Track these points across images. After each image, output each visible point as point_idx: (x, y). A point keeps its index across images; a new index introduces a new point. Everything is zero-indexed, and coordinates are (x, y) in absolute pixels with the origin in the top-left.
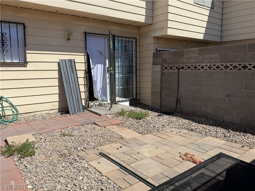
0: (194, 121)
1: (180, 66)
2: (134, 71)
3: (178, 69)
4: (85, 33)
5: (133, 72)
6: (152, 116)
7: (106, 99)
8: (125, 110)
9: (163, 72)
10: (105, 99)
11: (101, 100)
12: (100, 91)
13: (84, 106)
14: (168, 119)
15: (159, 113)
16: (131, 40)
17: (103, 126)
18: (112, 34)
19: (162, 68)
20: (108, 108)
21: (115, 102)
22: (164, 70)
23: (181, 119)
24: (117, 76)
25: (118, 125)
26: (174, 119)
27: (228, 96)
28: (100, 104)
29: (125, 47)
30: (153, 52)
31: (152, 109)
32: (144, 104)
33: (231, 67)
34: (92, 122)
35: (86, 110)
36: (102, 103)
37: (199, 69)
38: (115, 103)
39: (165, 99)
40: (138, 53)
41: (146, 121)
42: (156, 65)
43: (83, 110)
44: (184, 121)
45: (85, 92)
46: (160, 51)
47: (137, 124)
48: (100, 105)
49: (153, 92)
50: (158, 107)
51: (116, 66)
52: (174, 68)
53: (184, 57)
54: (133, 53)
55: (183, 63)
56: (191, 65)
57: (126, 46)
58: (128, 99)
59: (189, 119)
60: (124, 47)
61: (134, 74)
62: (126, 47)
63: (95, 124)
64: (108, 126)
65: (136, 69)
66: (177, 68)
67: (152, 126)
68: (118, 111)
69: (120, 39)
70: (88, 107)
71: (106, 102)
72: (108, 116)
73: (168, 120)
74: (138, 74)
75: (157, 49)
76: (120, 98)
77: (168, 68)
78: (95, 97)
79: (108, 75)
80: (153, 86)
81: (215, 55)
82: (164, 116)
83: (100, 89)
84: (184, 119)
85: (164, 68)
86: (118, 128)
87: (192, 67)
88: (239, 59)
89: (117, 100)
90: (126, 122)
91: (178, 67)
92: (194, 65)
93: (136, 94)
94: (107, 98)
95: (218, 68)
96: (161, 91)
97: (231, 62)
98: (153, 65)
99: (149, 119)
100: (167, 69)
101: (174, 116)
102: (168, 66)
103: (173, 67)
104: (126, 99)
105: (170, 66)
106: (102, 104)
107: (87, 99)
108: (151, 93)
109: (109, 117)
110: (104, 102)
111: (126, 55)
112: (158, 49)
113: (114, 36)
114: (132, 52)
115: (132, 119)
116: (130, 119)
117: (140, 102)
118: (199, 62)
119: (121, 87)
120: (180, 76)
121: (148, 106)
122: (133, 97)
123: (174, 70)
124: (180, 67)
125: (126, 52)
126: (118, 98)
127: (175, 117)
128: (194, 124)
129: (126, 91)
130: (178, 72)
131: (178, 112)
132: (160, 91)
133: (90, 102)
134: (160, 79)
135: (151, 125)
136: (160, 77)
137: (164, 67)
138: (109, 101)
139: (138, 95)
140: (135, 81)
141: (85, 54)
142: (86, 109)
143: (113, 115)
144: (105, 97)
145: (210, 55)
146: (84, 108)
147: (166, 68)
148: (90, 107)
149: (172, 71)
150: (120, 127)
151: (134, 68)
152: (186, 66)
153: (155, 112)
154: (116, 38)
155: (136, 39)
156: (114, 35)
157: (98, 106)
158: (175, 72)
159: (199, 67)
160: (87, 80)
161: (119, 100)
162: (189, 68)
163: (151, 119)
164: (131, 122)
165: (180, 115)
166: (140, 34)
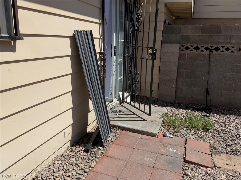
1: (212, 47)
3: (209, 50)
9: (181, 53)
19: (180, 48)
42: (169, 45)
48: (111, 111)
52: (202, 49)
53: (220, 35)
55: (218, 43)
56: (232, 47)
66: (207, 49)
75: (165, 20)
77: (191, 48)
85: (183, 48)
87: (233, 49)
91: (210, 48)
92: (237, 47)
98: (163, 43)
100: (190, 50)
102: (192, 46)
105: (195, 46)
106: (112, 108)
109: (170, 136)
123: (202, 51)
124: (213, 48)
130: (210, 54)
132: (176, 78)
134: (177, 63)
136: (178, 60)
147: (187, 48)
149: (199, 52)
152: (223, 47)
158: (204, 55)
162: (228, 49)
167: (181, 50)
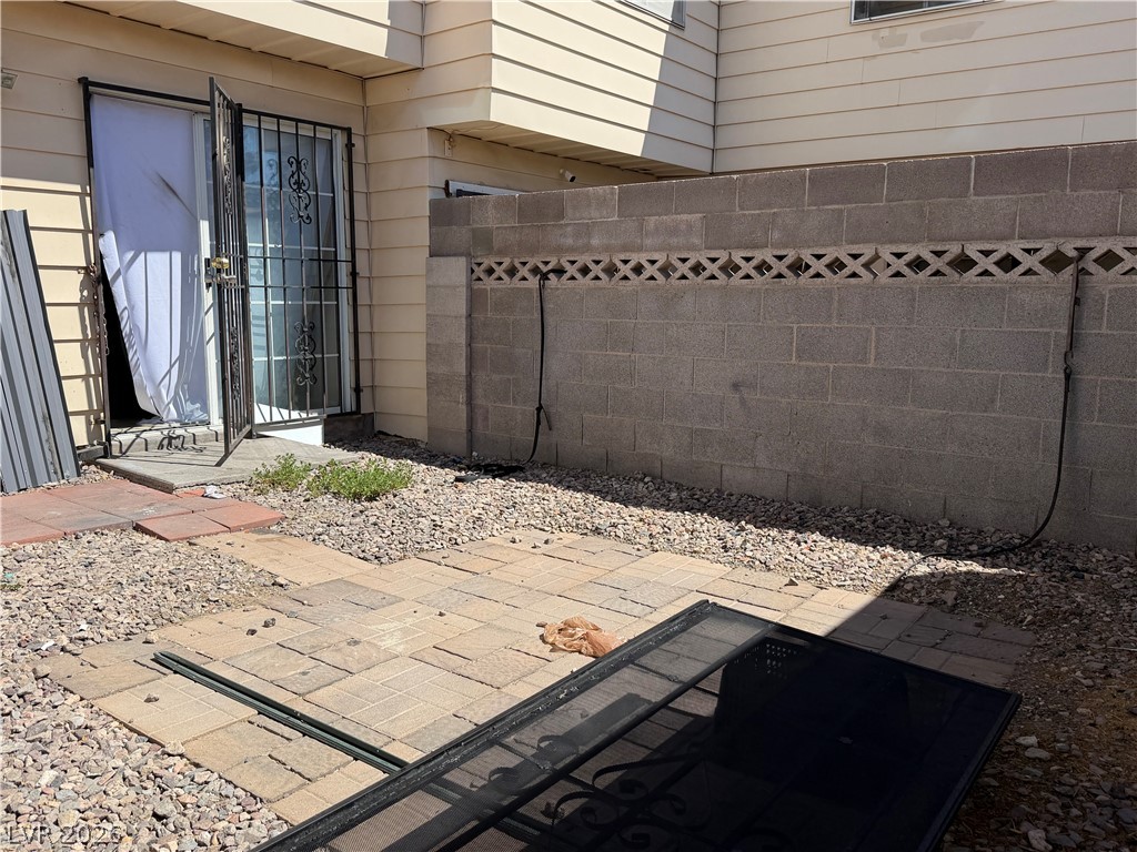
0: (605, 494)
1: (546, 263)
2: (344, 280)
3: (539, 276)
4: (85, 83)
5: (337, 287)
6: (428, 484)
7: (204, 417)
8: (298, 464)
9: (475, 287)
10: (199, 415)
11: (177, 421)
12: (169, 371)
13: (84, 447)
14: (498, 491)
15: (460, 470)
16: (323, 134)
17: (182, 539)
18: (225, 98)
19: (473, 271)
20: (209, 458)
21: (248, 427)
22: (479, 279)
23: (555, 489)
24: (256, 301)
25: (260, 528)
26: (524, 490)
27: (736, 386)
28: (171, 438)
29: (294, 165)
30: (428, 195)
31: (431, 457)
32: (396, 436)
33: (747, 268)
34: (122, 520)
35: (93, 468)
36: (179, 432)
37: (625, 278)
38: (251, 432)
39: (487, 412)
40: (359, 200)
41: (397, 505)
42: (445, 259)
43: (78, 468)
44: (566, 496)
45: (85, 378)
46: (460, 193)
47: (357, 520)
48: (170, 444)
49: (433, 382)
50: (458, 445)
51: (251, 253)
52: (524, 271)
53: (562, 222)
54: (334, 198)
55: (559, 250)
56: (594, 261)
57: (298, 163)
58: (316, 415)
59: (586, 489)
60: (291, 164)
61: (344, 295)
62: (299, 168)
63: (138, 528)
64: (208, 535)
65: (354, 274)
66: (535, 271)
67: (425, 523)
68: (261, 469)
69: (269, 124)
70: (107, 453)
71: (204, 429)
72: (210, 490)
73: (497, 497)
74: (363, 298)
75: (447, 183)
76: (275, 409)
77: (499, 271)
78: (145, 404)
79: (208, 297)
80: (432, 352)
81: (685, 217)
82: (482, 481)
83: (171, 366)
84: (568, 488)
85: (479, 272)
86: (258, 540)
87: (596, 270)
88: (776, 235)
89: (258, 419)
90: (303, 514)
91: (541, 266)
92: (606, 260)
93: (357, 390)
94: (205, 408)
95: (698, 274)
96: (469, 375)
97: (746, 247)
98: (431, 256)
99: (412, 497)
100: (495, 276)
101: (526, 480)
102: (500, 264)
103: (518, 265)
104: (304, 415)
105: (507, 262)
106: (178, 437)
107: (98, 411)
108: (423, 384)
109: (214, 495)
110: (192, 430)
111: (303, 205)
112: (453, 187)
113: (237, 112)
114: (333, 192)
115: (334, 500)
116: (325, 500)
117: (377, 429)
118: (625, 249)
119: (282, 355)
120: (548, 306)
121: (413, 444)
122: (340, 405)
123: (524, 279)
124: (550, 267)
125: (299, 188)
126: (265, 408)
127: (531, 484)
128: (606, 507)
129: (307, 375)
130: (541, 288)
131: (544, 466)
132: (464, 372)
133: (113, 431)
134: (464, 321)
135: (420, 519)
136: (463, 311)
137: (482, 267)
138: (217, 424)
139: (365, 396)
140: (352, 330)
141: (83, 188)
142: (96, 464)
143: (236, 485)
144: (198, 405)
145: (665, 217)
146: (84, 459)
147: (490, 271)
148: (115, 452)
149: (516, 283)
150: (270, 536)
151: (344, 269)
152: (573, 262)
153: (442, 466)
154: (248, 121)
155: (348, 131)
156: (240, 105)
157: (161, 446)
158: (529, 290)
159: (625, 270)
160: (95, 316)
161: (268, 420)
162: (585, 271)
163: (422, 495)
164: (327, 515)
165: (552, 476)
166: (365, 109)
167: (474, 277)
